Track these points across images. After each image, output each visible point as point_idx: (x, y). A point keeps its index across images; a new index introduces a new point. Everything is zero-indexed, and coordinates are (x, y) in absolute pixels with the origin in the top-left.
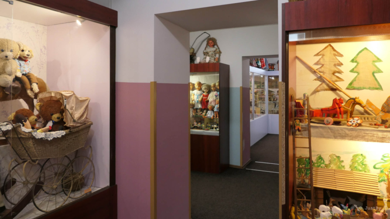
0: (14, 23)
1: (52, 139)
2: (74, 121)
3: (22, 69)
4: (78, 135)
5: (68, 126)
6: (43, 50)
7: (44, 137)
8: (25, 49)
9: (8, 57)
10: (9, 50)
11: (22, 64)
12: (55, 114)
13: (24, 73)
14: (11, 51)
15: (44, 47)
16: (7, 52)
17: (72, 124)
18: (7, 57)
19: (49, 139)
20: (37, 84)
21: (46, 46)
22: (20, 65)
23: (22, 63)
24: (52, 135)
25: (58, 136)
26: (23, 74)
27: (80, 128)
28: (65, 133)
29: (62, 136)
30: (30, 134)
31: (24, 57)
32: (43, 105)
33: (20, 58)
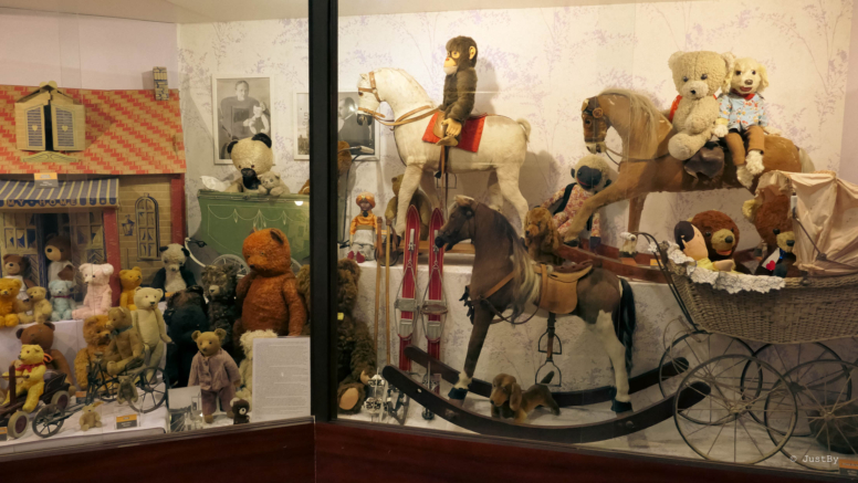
0: (757, 9)
1: (737, 291)
2: (822, 258)
3: (734, 116)
4: (836, 299)
5: (800, 267)
6: (838, 60)
7: (712, 282)
8: (742, 69)
9: (698, 93)
10: (699, 77)
11: (735, 107)
12: (784, 231)
13: (737, 126)
14: (703, 78)
15: (843, 55)
16: (693, 82)
17: (809, 265)
18: (694, 92)
19: (731, 291)
20: (762, 153)
21: (847, 51)
22: (731, 109)
23: (738, 103)
24: (741, 282)
25: (759, 290)
26: (733, 131)
27: (843, 281)
28: (783, 285)
29: (772, 291)
30: (683, 270)
31: (742, 88)
32: (761, 207)
33: (735, 93)
